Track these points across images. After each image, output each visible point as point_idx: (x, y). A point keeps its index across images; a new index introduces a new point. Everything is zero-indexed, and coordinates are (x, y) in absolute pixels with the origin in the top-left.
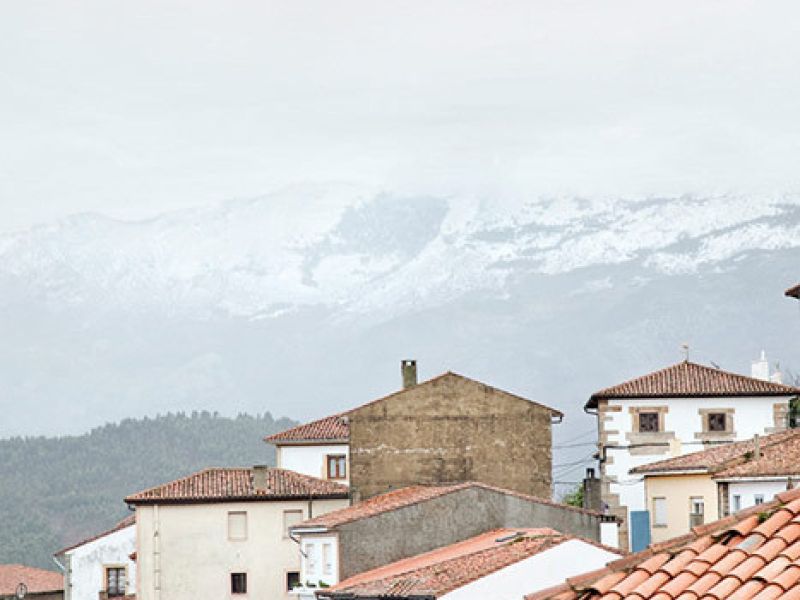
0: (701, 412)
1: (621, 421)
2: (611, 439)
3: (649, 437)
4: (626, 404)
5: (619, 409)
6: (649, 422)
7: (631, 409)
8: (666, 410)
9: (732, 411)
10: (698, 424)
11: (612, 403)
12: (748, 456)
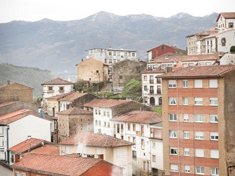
0: (59, 87)
1: (46, 88)
2: (44, 91)
3: (51, 91)
4: (47, 86)
5: (45, 86)
6: (50, 88)
7: (48, 86)
8: (53, 86)
9: (64, 87)
10: (58, 89)
11: (45, 85)
12: (63, 97)
